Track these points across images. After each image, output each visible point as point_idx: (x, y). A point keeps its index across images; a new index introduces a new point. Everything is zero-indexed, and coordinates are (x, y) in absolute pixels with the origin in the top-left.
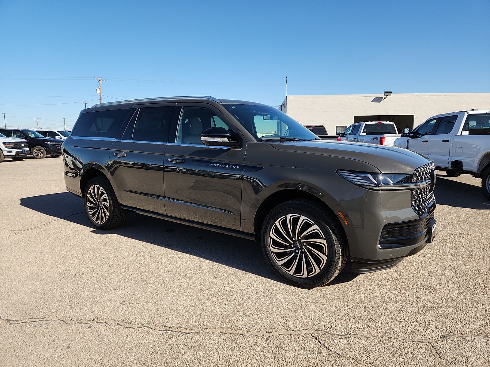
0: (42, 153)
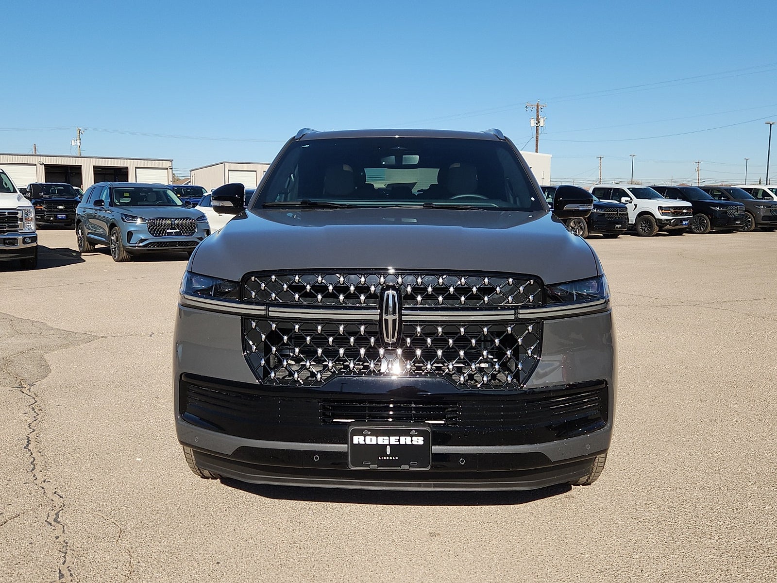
0: (581, 228)
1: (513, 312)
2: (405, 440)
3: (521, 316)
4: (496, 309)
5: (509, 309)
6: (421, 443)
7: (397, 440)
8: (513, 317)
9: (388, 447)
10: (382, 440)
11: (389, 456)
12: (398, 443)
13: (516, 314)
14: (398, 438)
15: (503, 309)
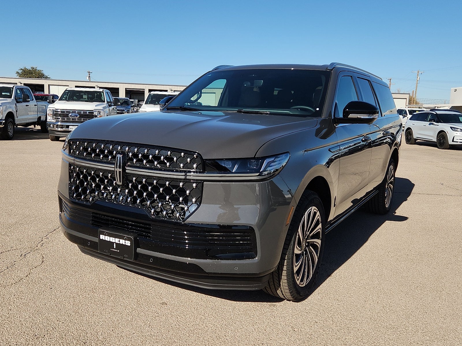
1: (183, 174)
2: (122, 242)
3: (188, 177)
4: (172, 171)
5: (181, 172)
6: (129, 245)
7: (119, 241)
8: (183, 177)
9: (115, 244)
10: (112, 240)
11: (115, 249)
12: (119, 243)
13: (186, 175)
14: (119, 239)
15: (177, 171)
